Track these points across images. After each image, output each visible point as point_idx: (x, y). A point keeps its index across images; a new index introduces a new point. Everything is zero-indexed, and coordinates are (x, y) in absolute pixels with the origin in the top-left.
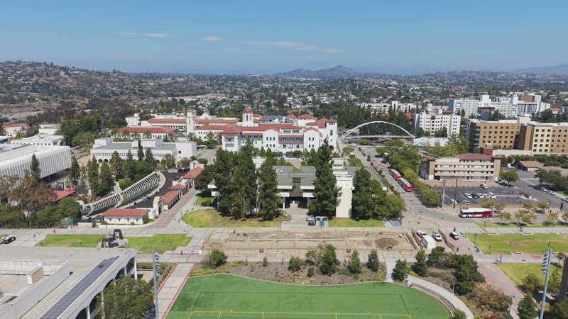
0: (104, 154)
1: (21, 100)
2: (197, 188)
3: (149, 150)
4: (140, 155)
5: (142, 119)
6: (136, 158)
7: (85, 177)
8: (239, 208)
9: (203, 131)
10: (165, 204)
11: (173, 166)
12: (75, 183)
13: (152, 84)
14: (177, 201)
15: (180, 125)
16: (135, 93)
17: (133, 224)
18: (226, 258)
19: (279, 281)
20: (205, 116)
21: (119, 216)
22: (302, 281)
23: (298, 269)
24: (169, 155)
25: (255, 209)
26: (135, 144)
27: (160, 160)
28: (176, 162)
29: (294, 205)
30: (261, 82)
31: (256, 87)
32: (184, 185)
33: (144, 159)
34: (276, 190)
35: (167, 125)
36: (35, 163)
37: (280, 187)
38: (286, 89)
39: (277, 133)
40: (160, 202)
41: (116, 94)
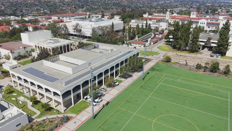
0: (134, 25)
1: (109, 9)
2: (165, 38)
3: (150, 24)
4: (146, 26)
5: (149, 15)
6: (144, 27)
7: (127, 32)
8: (181, 46)
9: (172, 20)
10: (152, 42)
11: (158, 31)
12: (124, 34)
13: (155, 4)
14: (157, 42)
15: (164, 18)
16: (148, 7)
17: (140, 47)
18: (171, 60)
19: (190, 70)
20: (175, 14)
21: (136, 44)
22: (201, 72)
23: (200, 68)
24: (157, 27)
25: (187, 48)
26: (145, 22)
27: (153, 29)
28: (159, 30)
29: (206, 49)
30: (206, 3)
31: (203, 5)
32: (160, 37)
33: (147, 27)
34: (198, 41)
35: (158, 17)
36: (113, 25)
37: (200, 40)
38: (219, 6)
39: (206, 21)
40: (150, 41)
41: (141, 8)
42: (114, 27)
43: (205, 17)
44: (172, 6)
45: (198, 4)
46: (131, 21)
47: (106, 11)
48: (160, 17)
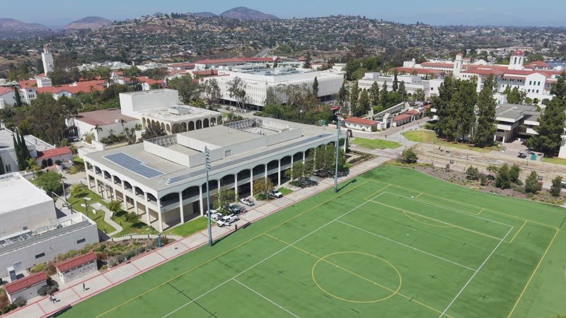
1: (333, 48)
3: (402, 83)
4: (395, 87)
5: (417, 62)
6: (390, 89)
9: (468, 74)
10: (394, 121)
11: (423, 99)
13: (452, 37)
15: (449, 69)
16: (431, 45)
17: (364, 130)
18: (417, 159)
22: (475, 186)
23: (474, 179)
24: (420, 90)
25: (470, 136)
27: (412, 94)
32: (419, 111)
33: (397, 90)
34: (491, 121)
36: (316, 84)
39: (545, 77)
40: (389, 118)
41: (412, 45)
48: (441, 69)
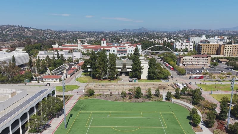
0: (43, 57)
1: (9, 40)
2: (82, 69)
3: (62, 55)
4: (58, 57)
5: (59, 45)
6: (56, 58)
7: (35, 66)
8: (100, 75)
9: (85, 49)
10: (68, 74)
11: (72, 62)
12: (31, 68)
13: (64, 34)
14: (74, 74)
15: (75, 47)
16: (56, 38)
17: (55, 81)
18: (94, 92)
19: (117, 101)
20: (86, 44)
21: (49, 78)
22: (127, 100)
23: (125, 96)
24: (70, 57)
25: (107, 76)
26: (56, 53)
27: (67, 60)
28: (73, 61)
29: (123, 75)
30: (109, 34)
31: (107, 36)
32: (77, 67)
33: (60, 58)
34: (115, 68)
35: (70, 47)
36: (14, 59)
37: (117, 67)
38: (120, 36)
39: (116, 48)
40: (66, 73)
41: (48, 38)
42: (16, 61)
43: (113, 45)
44: (80, 37)
45: (103, 35)
46: (38, 53)
47: (5, 43)
48: (72, 47)
